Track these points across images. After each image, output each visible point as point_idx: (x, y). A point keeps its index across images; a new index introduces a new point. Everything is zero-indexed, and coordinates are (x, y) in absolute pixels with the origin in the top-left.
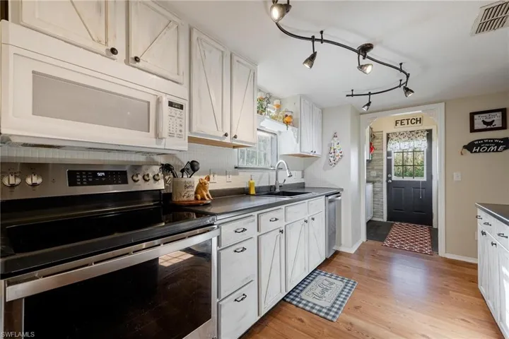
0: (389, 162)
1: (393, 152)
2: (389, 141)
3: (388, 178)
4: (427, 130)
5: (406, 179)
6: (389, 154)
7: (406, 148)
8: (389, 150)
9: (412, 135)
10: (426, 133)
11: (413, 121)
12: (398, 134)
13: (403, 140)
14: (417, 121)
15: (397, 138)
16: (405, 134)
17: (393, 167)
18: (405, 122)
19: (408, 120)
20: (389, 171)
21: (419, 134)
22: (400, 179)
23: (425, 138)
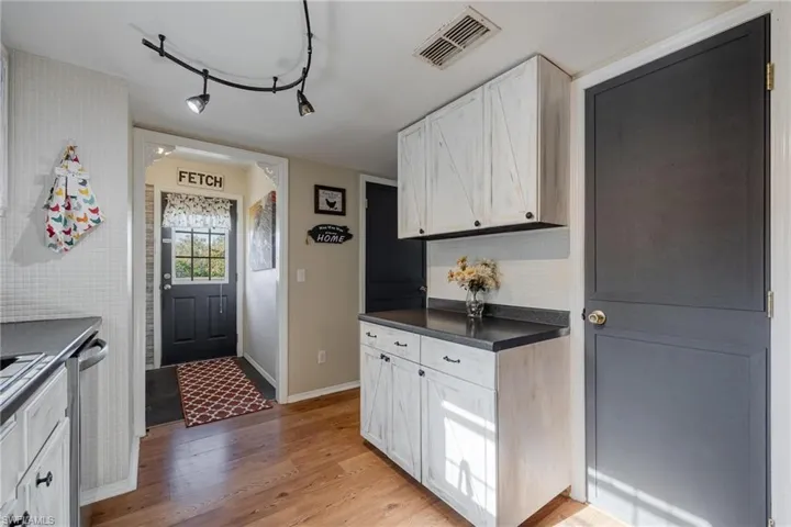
0: (166, 249)
1: (173, 229)
2: (167, 209)
3: (164, 281)
4: (231, 201)
5: (199, 281)
6: (165, 233)
7: (199, 225)
8: (166, 224)
9: (207, 204)
10: (229, 205)
11: (210, 181)
12: (184, 197)
13: (193, 209)
14: (216, 181)
15: (182, 206)
16: (197, 200)
17: (174, 261)
18: (197, 179)
19: (202, 176)
20: (166, 267)
21: (219, 205)
22: (187, 281)
23: (228, 214)
